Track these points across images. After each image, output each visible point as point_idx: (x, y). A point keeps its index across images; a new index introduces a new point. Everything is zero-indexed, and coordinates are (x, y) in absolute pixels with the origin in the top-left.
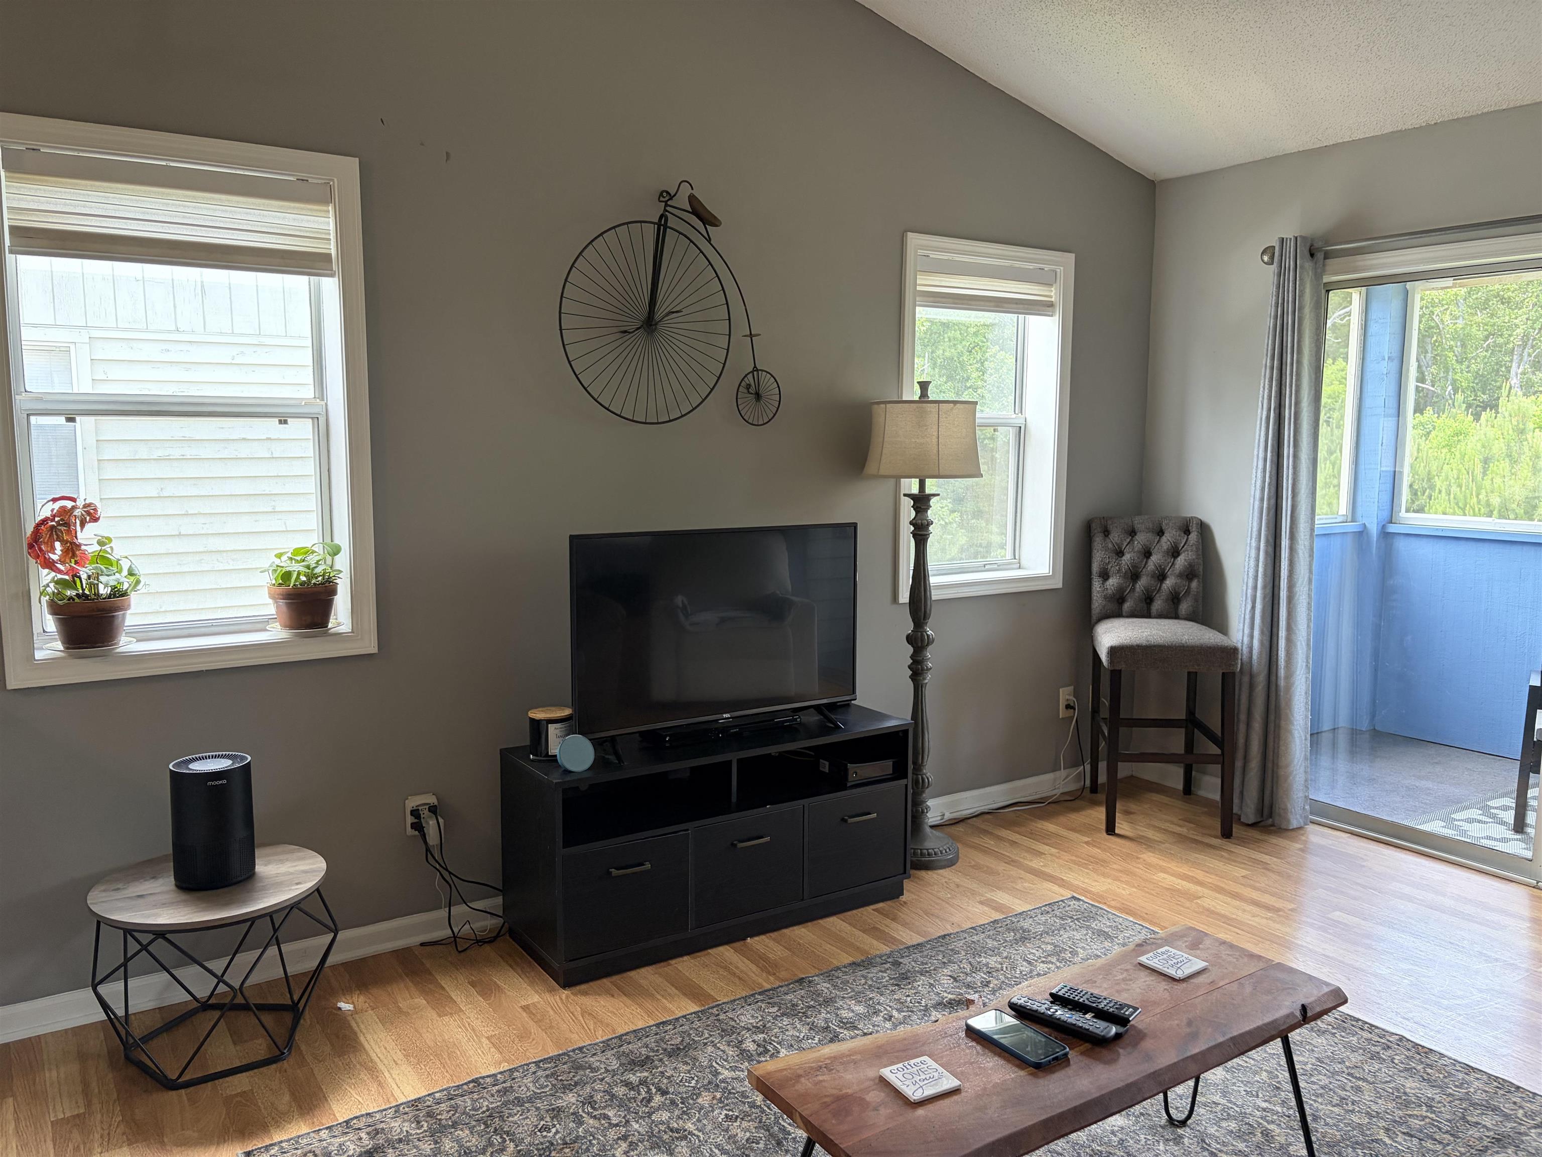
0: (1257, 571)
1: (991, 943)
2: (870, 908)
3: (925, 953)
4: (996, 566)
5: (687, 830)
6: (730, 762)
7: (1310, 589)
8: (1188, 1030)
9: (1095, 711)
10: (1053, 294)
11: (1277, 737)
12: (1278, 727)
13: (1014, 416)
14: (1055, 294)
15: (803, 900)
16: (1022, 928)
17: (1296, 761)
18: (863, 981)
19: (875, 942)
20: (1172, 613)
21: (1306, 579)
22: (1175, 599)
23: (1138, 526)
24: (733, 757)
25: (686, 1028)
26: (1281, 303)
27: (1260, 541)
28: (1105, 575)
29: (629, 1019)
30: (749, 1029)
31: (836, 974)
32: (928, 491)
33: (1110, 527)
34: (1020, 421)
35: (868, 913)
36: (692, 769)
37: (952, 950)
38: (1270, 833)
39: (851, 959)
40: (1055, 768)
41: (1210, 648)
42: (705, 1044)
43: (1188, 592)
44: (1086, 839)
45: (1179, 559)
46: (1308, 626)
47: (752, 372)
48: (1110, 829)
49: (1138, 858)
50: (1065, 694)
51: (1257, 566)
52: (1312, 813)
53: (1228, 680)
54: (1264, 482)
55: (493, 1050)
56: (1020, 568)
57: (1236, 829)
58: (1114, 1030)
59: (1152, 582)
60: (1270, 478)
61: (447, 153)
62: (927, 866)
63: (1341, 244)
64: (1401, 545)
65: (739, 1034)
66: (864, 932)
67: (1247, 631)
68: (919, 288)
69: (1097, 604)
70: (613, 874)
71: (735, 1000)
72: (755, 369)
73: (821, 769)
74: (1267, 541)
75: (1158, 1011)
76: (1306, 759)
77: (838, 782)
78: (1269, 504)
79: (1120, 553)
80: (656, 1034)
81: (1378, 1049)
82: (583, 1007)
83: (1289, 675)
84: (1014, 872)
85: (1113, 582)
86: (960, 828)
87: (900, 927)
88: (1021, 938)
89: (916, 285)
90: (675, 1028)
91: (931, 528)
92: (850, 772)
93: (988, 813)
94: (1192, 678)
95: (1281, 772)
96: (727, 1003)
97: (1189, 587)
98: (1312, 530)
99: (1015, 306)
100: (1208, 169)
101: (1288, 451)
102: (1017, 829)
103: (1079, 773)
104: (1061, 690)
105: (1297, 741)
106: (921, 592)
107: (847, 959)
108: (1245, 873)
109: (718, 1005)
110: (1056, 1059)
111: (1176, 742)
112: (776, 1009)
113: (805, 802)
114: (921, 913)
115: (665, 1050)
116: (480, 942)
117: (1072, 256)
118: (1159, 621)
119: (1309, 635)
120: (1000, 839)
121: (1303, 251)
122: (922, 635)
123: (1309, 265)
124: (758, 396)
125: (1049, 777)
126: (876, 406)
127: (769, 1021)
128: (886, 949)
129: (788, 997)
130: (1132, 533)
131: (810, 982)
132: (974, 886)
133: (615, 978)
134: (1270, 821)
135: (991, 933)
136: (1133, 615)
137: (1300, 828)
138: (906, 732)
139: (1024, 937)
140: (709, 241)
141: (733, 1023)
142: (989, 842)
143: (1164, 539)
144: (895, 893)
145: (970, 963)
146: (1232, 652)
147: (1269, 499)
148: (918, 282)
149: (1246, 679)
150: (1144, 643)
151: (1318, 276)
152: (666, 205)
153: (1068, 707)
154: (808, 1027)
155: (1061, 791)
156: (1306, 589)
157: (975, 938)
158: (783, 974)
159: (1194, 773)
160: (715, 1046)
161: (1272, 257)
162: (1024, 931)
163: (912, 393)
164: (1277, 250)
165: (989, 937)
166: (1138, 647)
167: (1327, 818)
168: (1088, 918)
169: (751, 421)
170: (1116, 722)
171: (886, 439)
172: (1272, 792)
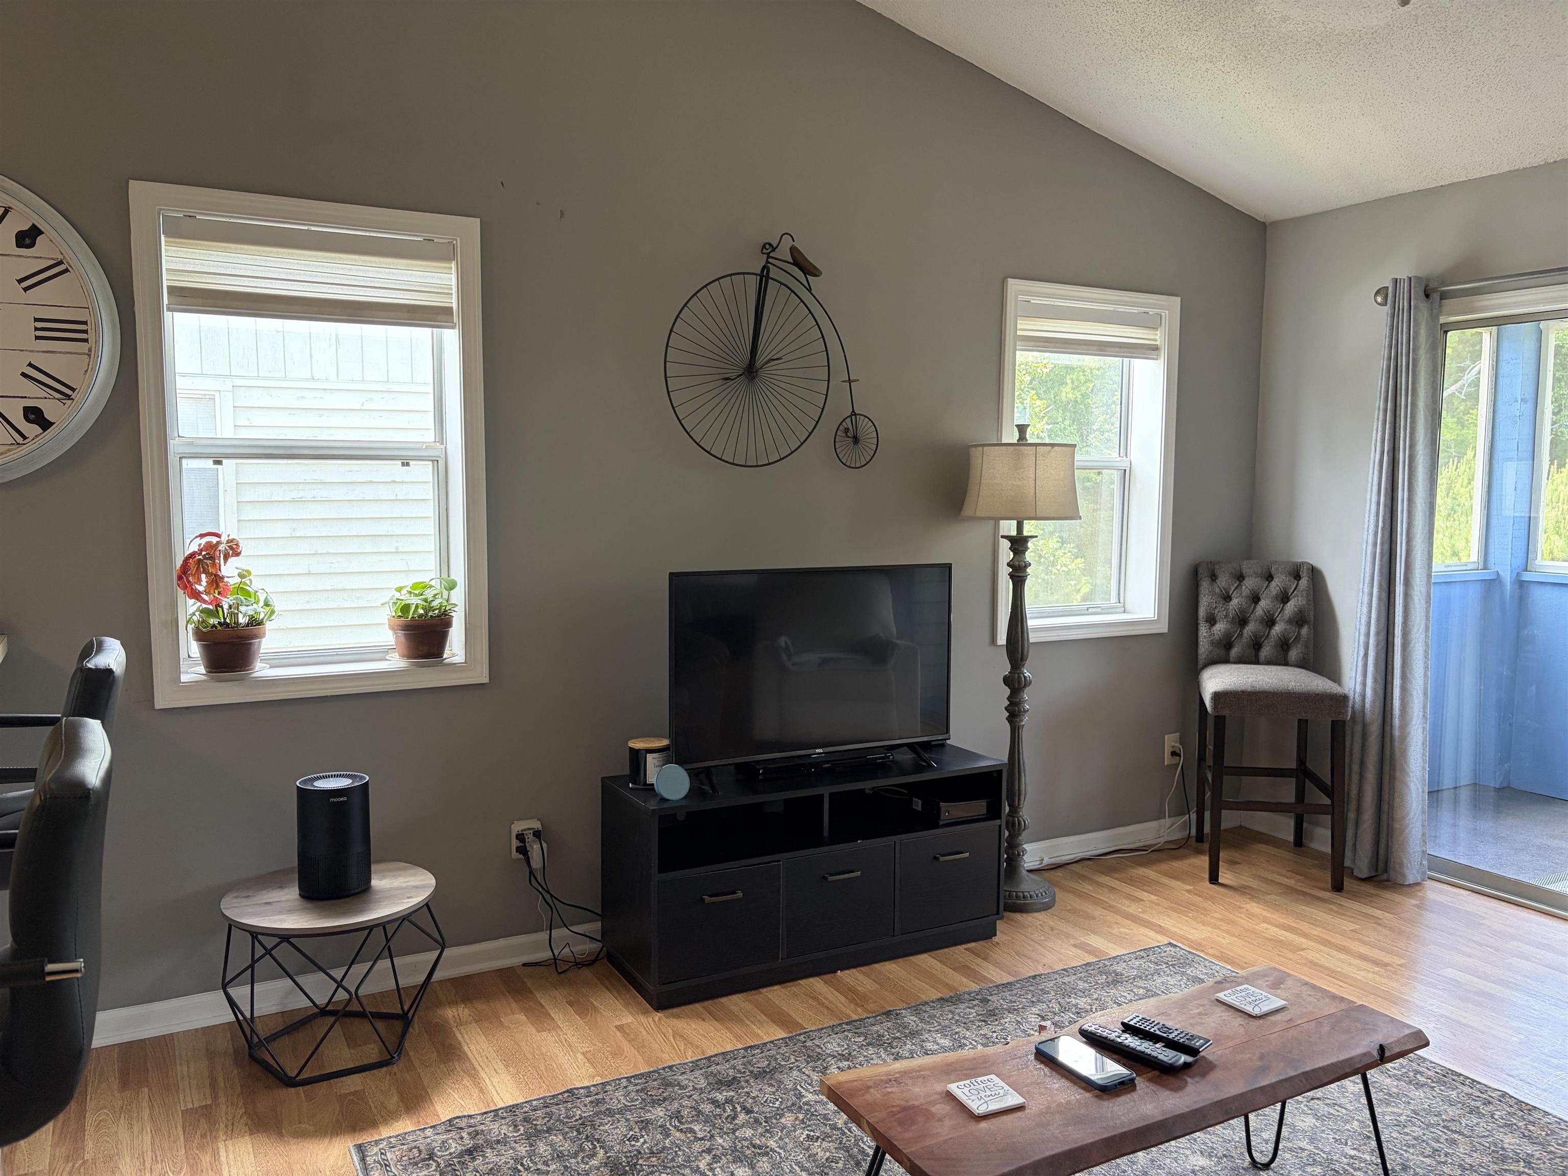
0: (1370, 618)
1: (1081, 985)
2: (961, 948)
3: (1014, 992)
4: (1099, 610)
5: (779, 861)
6: (821, 797)
7: (1427, 637)
8: (1259, 1063)
9: (1202, 758)
10: (1158, 337)
11: (1392, 788)
12: (1393, 778)
13: (1119, 459)
14: (1160, 337)
15: (894, 936)
16: (1114, 971)
17: (1412, 814)
18: (950, 1016)
19: (965, 980)
20: (1281, 659)
21: (1423, 626)
22: (1284, 645)
23: (1246, 571)
24: (826, 791)
25: (773, 1052)
26: (1394, 344)
27: (1372, 586)
28: (1212, 621)
29: (718, 1042)
30: (834, 1057)
31: (924, 1008)
32: (1025, 533)
33: (1218, 572)
34: (1125, 465)
35: (959, 952)
36: (787, 802)
37: (1042, 990)
38: (1384, 888)
39: (940, 995)
40: (1160, 816)
41: (1318, 695)
42: (791, 1068)
43: (1297, 638)
44: (1189, 887)
45: (1288, 604)
46: (1425, 675)
47: (850, 416)
48: (1214, 878)
49: (1241, 908)
50: (1171, 741)
51: (1370, 612)
52: (1430, 869)
53: (1338, 729)
54: (1377, 526)
55: (587, 1064)
56: (1124, 612)
57: (1347, 883)
59: (1261, 628)
60: (1384, 522)
61: (561, 211)
62: (1022, 909)
63: (1456, 284)
64: (1536, 593)
65: (824, 1060)
66: (954, 969)
67: (1359, 679)
68: (1019, 333)
69: (1203, 650)
70: (706, 902)
71: (822, 1029)
72: (854, 413)
73: (914, 807)
74: (1381, 587)
75: (1232, 1045)
76: (1423, 812)
77: (930, 820)
78: (1382, 550)
79: (1227, 598)
80: (744, 1057)
81: (1478, 1104)
82: (675, 1029)
83: (1404, 725)
84: (1112, 917)
85: (1220, 627)
86: (1059, 873)
87: (990, 966)
88: (1114, 981)
89: (1016, 329)
90: (762, 1052)
91: (1029, 570)
92: (943, 810)
93: (1089, 859)
94: (1303, 725)
95: (1397, 825)
96: (814, 1031)
97: (1299, 633)
98: (1429, 576)
99: (1118, 349)
100: (1320, 210)
101: (1402, 494)
102: (1117, 875)
103: (1185, 821)
104: (1166, 736)
105: (1414, 795)
106: (1017, 633)
107: (935, 995)
108: (1353, 926)
109: (806, 1032)
110: (1122, 1083)
111: (1286, 791)
112: (862, 1038)
113: (897, 838)
114: (1012, 953)
115: (752, 1072)
116: (579, 964)
117: (1178, 299)
118: (1266, 667)
119: (1426, 684)
120: (1099, 884)
121: (1418, 291)
122: (1019, 677)
123: (1424, 306)
124: (856, 440)
125: (1153, 824)
126: (974, 449)
127: (854, 1050)
128: (975, 987)
129: (875, 1028)
130: (1240, 577)
131: (897, 1015)
132: (1069, 929)
133: (707, 1003)
134: (1385, 876)
135: (1083, 975)
136: (1240, 661)
137: (1418, 884)
138: (1001, 771)
139: (1116, 980)
140: (810, 290)
141: (819, 1050)
142: (1087, 888)
143: (1273, 584)
144: (988, 933)
145: (1059, 1003)
146: (1344, 698)
147: (1382, 544)
148: (1019, 327)
149: (1358, 728)
150: (1249, 689)
151: (1434, 317)
152: (769, 257)
153: (1174, 754)
154: (892, 1057)
155: (1167, 839)
156: (1423, 636)
157: (1067, 980)
158: (871, 1006)
159: (1305, 825)
160: (800, 1071)
161: (1386, 298)
162: (1117, 975)
163: (1011, 436)
164: (1390, 290)
165: (1080, 979)
166: (1243, 692)
167: (1442, 873)
168: (1184, 965)
169: (848, 464)
170: (1220, 769)
171: (982, 481)
172: (1387, 845)
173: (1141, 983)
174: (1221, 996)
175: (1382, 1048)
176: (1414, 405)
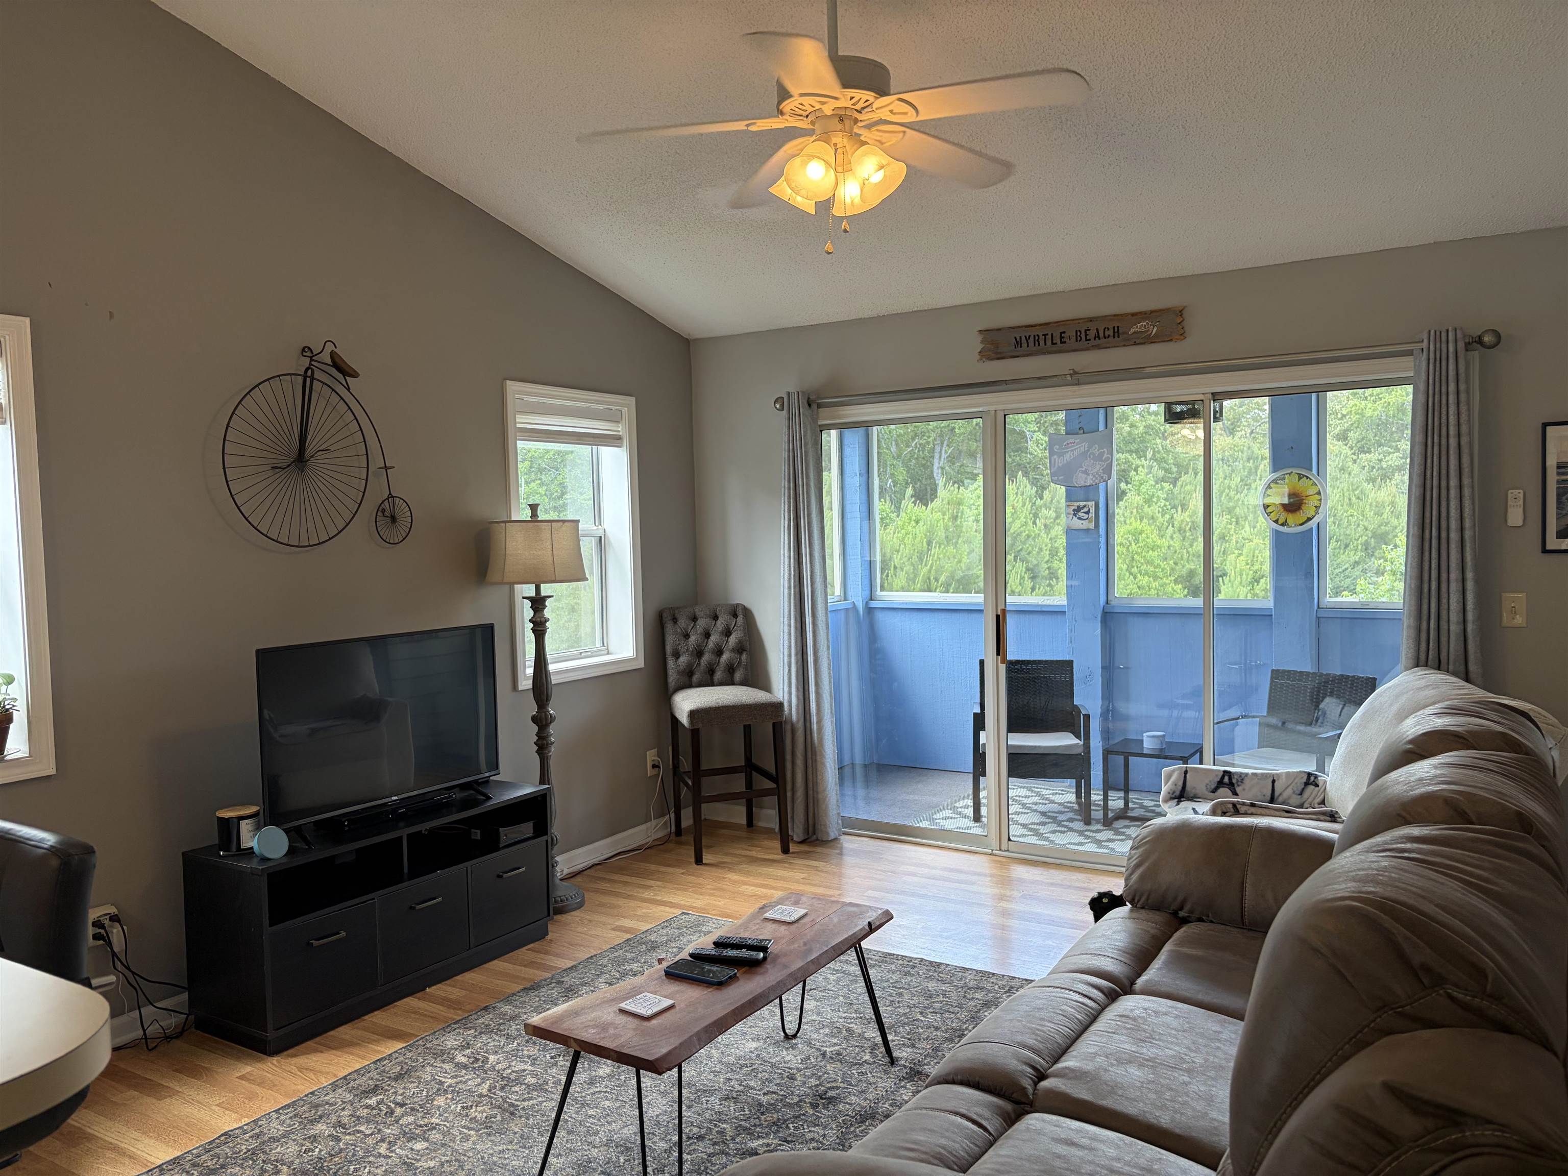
0: (790, 643)
1: (629, 955)
2: (524, 949)
3: (580, 971)
4: (590, 653)
5: (374, 899)
6: (400, 838)
7: (828, 654)
8: (805, 948)
9: (676, 767)
10: (620, 429)
11: (815, 770)
12: (815, 762)
13: (595, 528)
14: (622, 429)
15: (469, 949)
16: (650, 941)
17: (829, 786)
18: (537, 999)
19: (536, 971)
20: (729, 680)
21: (826, 646)
22: (731, 669)
23: (698, 613)
24: (404, 832)
25: (401, 1059)
28: (677, 655)
29: (346, 1065)
30: (457, 1049)
31: (513, 998)
32: (543, 594)
33: (677, 616)
34: (600, 533)
35: (524, 953)
36: (358, 851)
37: (601, 965)
38: (815, 846)
39: (522, 987)
40: (647, 820)
41: (761, 705)
42: (423, 1066)
43: (740, 663)
44: (682, 871)
45: (731, 637)
47: (388, 498)
48: (699, 861)
49: (724, 878)
50: (651, 756)
51: (790, 638)
52: (844, 826)
53: (777, 730)
54: (790, 574)
55: (227, 1112)
56: (608, 653)
57: (793, 848)
58: (762, 955)
59: (713, 657)
60: (794, 571)
61: (110, 312)
62: (560, 911)
63: (829, 398)
64: (880, 616)
65: (449, 1053)
66: (525, 966)
67: (786, 689)
68: (518, 425)
69: (672, 679)
70: (314, 945)
72: (390, 496)
73: (473, 837)
74: (796, 620)
75: (784, 941)
77: (491, 845)
78: (794, 592)
79: (687, 636)
80: (377, 1069)
81: (909, 969)
82: (298, 1065)
83: (820, 720)
84: (633, 904)
85: (683, 660)
86: (578, 879)
87: (553, 958)
88: (652, 948)
89: (516, 423)
90: (391, 1061)
91: (547, 624)
92: (502, 835)
93: (598, 864)
94: (748, 730)
95: (820, 796)
96: (429, 1035)
97: (740, 659)
98: (826, 609)
99: (592, 439)
100: (729, 333)
101: (805, 550)
102: (625, 872)
103: (665, 822)
104: (648, 753)
105: (830, 771)
106: (541, 677)
107: (517, 988)
108: (803, 875)
109: (422, 1038)
110: (730, 977)
111: (738, 784)
112: (473, 1031)
113: (468, 863)
114: (566, 945)
115: (390, 1077)
116: (168, 1038)
118: (719, 688)
119: (831, 688)
120: (614, 881)
121: (803, 401)
122: (546, 715)
123: (808, 412)
124: (393, 519)
125: (643, 827)
126: (496, 525)
127: (471, 1040)
128: (549, 975)
129: (480, 1021)
130: (694, 619)
131: (494, 1008)
132: (603, 919)
133: (318, 1039)
134: (815, 837)
135: (627, 948)
136: (700, 685)
137: (836, 839)
138: (544, 796)
140: (348, 389)
141: (441, 1048)
142: (607, 886)
143: (719, 622)
144: (542, 934)
145: (618, 971)
146: (778, 707)
147: (794, 587)
148: (517, 421)
150: (715, 705)
152: (311, 360)
153: (654, 766)
154: (505, 1037)
155: (653, 838)
156: (826, 653)
157: (617, 954)
158: (468, 1007)
159: (754, 809)
160: (432, 1065)
161: (783, 405)
162: (653, 942)
163: (526, 514)
164: (786, 400)
165: (627, 951)
166: (710, 708)
167: (854, 829)
168: (699, 925)
169: (387, 540)
170: (698, 773)
171: (507, 552)
172: (814, 814)
173: (672, 944)
174: (767, 915)
175: (870, 924)
176: (808, 485)
